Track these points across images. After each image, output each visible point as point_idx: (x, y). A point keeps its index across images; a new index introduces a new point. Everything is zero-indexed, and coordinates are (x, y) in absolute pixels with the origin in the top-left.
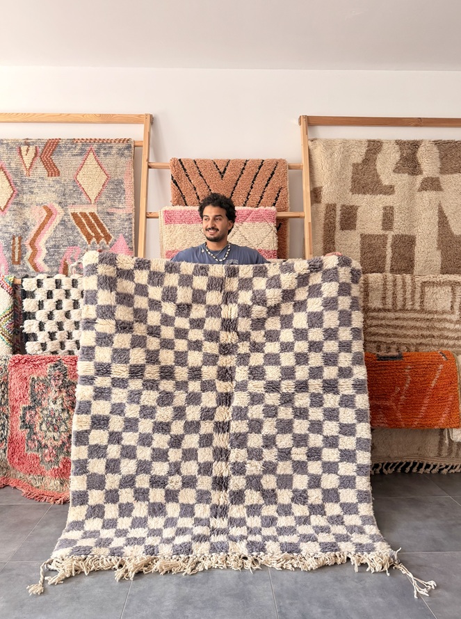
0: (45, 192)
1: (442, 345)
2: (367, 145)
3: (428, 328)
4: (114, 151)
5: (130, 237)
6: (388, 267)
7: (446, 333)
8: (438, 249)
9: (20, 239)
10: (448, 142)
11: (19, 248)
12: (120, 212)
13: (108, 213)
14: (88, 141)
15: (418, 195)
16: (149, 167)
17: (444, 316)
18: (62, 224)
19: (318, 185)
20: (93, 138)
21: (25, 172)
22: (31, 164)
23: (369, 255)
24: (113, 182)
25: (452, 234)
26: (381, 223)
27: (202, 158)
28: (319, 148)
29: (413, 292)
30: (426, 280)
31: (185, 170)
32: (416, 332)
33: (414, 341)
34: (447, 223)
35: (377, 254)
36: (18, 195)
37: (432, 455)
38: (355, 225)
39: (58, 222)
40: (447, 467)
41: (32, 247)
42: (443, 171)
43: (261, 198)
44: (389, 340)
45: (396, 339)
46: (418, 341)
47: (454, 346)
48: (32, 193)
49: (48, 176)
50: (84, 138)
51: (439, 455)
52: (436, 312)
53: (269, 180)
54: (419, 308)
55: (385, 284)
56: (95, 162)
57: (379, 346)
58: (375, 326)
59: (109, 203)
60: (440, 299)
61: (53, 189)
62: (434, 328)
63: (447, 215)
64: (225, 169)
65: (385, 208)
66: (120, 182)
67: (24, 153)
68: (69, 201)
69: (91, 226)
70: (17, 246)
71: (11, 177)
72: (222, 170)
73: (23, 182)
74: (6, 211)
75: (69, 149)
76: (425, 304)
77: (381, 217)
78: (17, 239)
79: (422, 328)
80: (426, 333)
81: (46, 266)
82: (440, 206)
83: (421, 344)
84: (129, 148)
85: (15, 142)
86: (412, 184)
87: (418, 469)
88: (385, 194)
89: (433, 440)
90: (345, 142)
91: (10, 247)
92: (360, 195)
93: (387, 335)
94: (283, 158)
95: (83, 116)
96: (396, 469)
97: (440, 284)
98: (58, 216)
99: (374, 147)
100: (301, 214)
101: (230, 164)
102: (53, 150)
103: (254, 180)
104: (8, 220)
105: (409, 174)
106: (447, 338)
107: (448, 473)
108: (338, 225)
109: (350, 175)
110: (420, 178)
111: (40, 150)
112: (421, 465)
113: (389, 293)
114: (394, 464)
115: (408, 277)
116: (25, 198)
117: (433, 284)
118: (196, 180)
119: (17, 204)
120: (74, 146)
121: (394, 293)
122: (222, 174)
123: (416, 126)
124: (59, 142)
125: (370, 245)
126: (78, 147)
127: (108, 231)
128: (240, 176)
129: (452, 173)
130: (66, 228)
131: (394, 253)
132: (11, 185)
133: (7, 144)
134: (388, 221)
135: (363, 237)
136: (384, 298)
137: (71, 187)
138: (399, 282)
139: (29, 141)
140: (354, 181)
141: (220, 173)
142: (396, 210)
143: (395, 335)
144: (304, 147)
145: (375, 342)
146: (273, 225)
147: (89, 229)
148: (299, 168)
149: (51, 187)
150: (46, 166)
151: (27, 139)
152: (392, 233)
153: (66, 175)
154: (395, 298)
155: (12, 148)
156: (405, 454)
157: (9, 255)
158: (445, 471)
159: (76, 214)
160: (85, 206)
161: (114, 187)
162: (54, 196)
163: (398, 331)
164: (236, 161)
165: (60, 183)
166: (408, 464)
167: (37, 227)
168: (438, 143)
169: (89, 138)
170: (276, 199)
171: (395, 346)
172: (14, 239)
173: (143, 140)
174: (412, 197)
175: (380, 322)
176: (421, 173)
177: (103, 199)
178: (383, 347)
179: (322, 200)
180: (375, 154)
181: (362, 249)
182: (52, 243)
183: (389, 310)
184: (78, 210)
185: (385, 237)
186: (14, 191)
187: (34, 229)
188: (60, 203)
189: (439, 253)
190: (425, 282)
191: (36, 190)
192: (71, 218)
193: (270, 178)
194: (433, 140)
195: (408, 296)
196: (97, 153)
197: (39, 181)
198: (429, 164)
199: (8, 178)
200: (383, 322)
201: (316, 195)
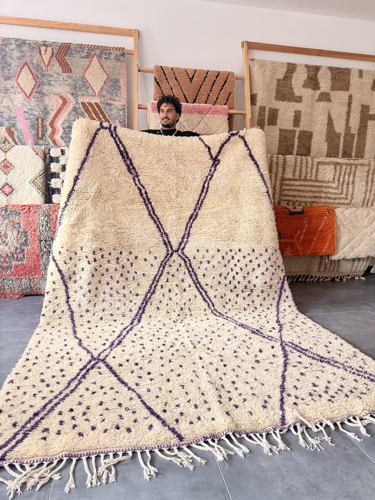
0: (60, 85)
1: (326, 203)
2: (286, 66)
3: (319, 192)
4: (112, 57)
5: (124, 122)
6: (295, 152)
7: (329, 195)
8: (326, 141)
9: (43, 120)
10: (337, 69)
11: (42, 127)
12: (117, 103)
13: (108, 104)
14: (93, 47)
15: (317, 104)
16: (139, 71)
17: (329, 184)
18: (74, 111)
19: (255, 92)
20: (96, 45)
21: (44, 68)
22: (49, 62)
23: (284, 143)
24: (112, 80)
25: (335, 131)
26: (292, 122)
27: (177, 67)
28: (256, 65)
29: (312, 168)
30: (320, 161)
31: (165, 74)
32: (311, 194)
33: (309, 200)
34: (332, 124)
35: (289, 143)
36: (39, 86)
37: (315, 270)
38: (276, 122)
39: (71, 108)
40: (323, 277)
41: (51, 127)
42: (333, 88)
43: (217, 99)
44: (295, 199)
45: (299, 199)
46: (312, 200)
47: (333, 203)
48: (50, 85)
49: (63, 72)
50: (90, 44)
51: (319, 270)
52: (324, 181)
53: (223, 86)
54: (314, 179)
55: (296, 163)
56: (98, 64)
57: (288, 203)
58: (287, 190)
59: (109, 96)
60: (327, 173)
61: (67, 83)
62: (322, 192)
63: (333, 118)
64: (193, 76)
65: (295, 112)
66: (117, 81)
67: (43, 52)
68: (79, 93)
69: (96, 113)
70: (40, 125)
71: (34, 71)
72: (191, 76)
73: (43, 76)
74: (31, 97)
75: (79, 52)
76: (318, 176)
77: (293, 118)
78: (40, 120)
79: (315, 192)
80: (317, 195)
81: (63, 141)
82: (329, 112)
83: (314, 202)
84: (123, 55)
85: (36, 43)
86: (313, 96)
87: (306, 279)
88: (296, 102)
89: (316, 262)
90: (273, 63)
91: (34, 126)
92: (281, 102)
93: (294, 196)
94: (232, 71)
95: (87, 26)
96: (293, 279)
97: (328, 164)
98: (71, 104)
99: (291, 68)
100: (244, 112)
101: (197, 72)
102: (66, 52)
103: (213, 85)
104: (33, 105)
105: (312, 89)
106: (329, 198)
107: (323, 281)
108: (266, 121)
109: (275, 87)
110: (318, 92)
111: (55, 51)
112: (308, 277)
113: (298, 169)
114: (292, 276)
115: (309, 158)
116: (45, 89)
117: (324, 163)
118: (173, 82)
119: (39, 93)
120: (82, 50)
121: (300, 169)
122: (191, 79)
123: (317, 55)
124: (70, 46)
125: (285, 137)
126: (85, 51)
127: (108, 117)
128: (203, 82)
129: (338, 90)
130: (77, 113)
131: (299, 142)
132: (34, 77)
133: (30, 44)
134: (297, 120)
135: (281, 131)
136: (294, 172)
137: (80, 82)
138: (304, 161)
139: (47, 43)
140: (277, 92)
141: (190, 78)
142: (302, 113)
143: (299, 196)
144: (246, 64)
145: (286, 200)
146: (226, 117)
147: (94, 115)
148: (243, 79)
149: (65, 81)
150: (61, 64)
151: (45, 41)
152: (299, 129)
153: (77, 73)
154: (301, 172)
155: (33, 48)
156: (299, 270)
157: (34, 132)
158: (321, 280)
159: (85, 103)
160: (91, 98)
161: (112, 84)
162: (68, 89)
163: (301, 194)
164: (201, 71)
165: (72, 78)
166: (300, 276)
167: (55, 111)
168: (331, 69)
169: (93, 44)
170: (227, 100)
171: (298, 203)
172: (38, 120)
173: (133, 49)
174: (312, 105)
175: (290, 188)
176: (319, 88)
177: (104, 93)
178: (291, 203)
179: (257, 103)
180: (292, 73)
181: (280, 139)
182: (67, 125)
183: (296, 180)
184: (86, 100)
185: (295, 131)
186: (36, 83)
187: (53, 114)
188: (72, 94)
189: (326, 144)
190: (319, 162)
191: (53, 83)
192: (81, 106)
193: (224, 85)
194: (328, 66)
195: (309, 171)
196: (100, 57)
197: (55, 75)
198: (325, 83)
199: (31, 72)
200: (292, 188)
201: (253, 99)
